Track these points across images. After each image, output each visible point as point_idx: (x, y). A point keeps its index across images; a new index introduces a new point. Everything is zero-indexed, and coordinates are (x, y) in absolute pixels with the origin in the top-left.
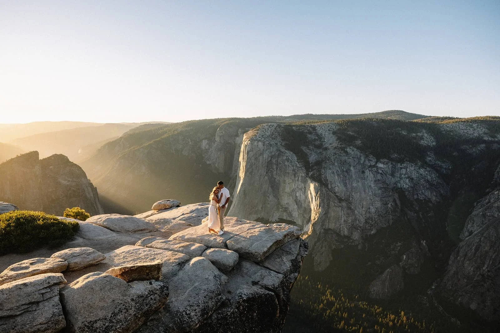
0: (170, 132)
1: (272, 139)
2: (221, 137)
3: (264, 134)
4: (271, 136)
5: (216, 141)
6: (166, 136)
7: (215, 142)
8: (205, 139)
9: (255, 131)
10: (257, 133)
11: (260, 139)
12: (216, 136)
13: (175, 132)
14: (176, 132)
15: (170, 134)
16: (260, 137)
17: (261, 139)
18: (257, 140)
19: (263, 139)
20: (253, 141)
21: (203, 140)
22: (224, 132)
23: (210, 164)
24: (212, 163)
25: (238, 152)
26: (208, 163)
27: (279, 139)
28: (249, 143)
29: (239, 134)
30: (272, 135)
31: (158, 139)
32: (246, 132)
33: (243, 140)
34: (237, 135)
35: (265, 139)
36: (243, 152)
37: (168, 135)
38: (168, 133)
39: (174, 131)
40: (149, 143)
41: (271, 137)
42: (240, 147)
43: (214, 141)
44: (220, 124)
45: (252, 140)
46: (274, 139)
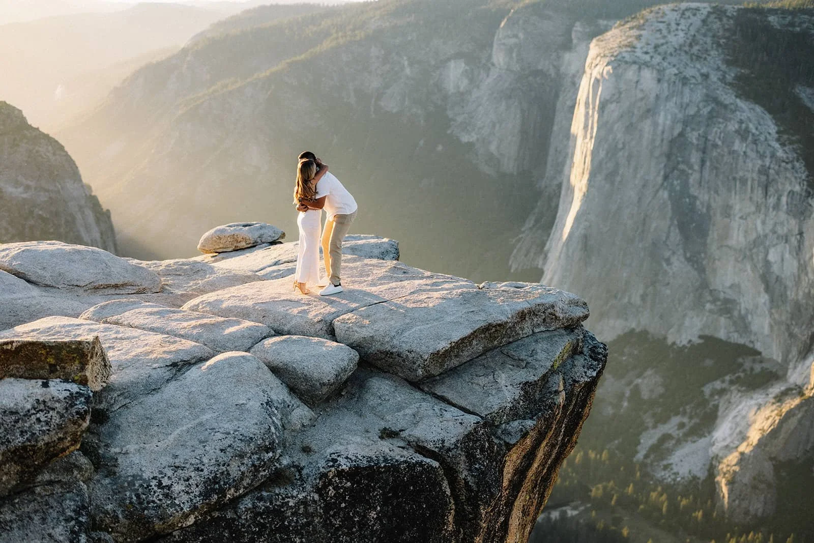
0: (340, 34)
1: (692, 60)
2: (510, 51)
3: (662, 41)
4: (687, 48)
5: (493, 65)
6: (327, 45)
7: (489, 69)
8: (458, 56)
9: (631, 28)
10: (639, 37)
11: (647, 58)
12: (494, 49)
13: (357, 32)
14: (360, 35)
15: (341, 41)
16: (646, 53)
17: (652, 57)
18: (635, 63)
19: (658, 59)
20: (623, 66)
21: (449, 59)
22: (521, 35)
23: (470, 145)
24: (478, 140)
25: (569, 103)
26: (465, 139)
27: (715, 58)
28: (608, 72)
29: (575, 41)
30: (691, 45)
31: (303, 56)
32: (598, 32)
33: (589, 60)
34: (567, 46)
35: (663, 59)
36: (587, 104)
37: (334, 44)
38: (335, 35)
39: (353, 30)
40: (274, 69)
41: (686, 52)
42: (575, 86)
43: (487, 67)
44: (509, 6)
45: (618, 63)
46: (698, 58)
